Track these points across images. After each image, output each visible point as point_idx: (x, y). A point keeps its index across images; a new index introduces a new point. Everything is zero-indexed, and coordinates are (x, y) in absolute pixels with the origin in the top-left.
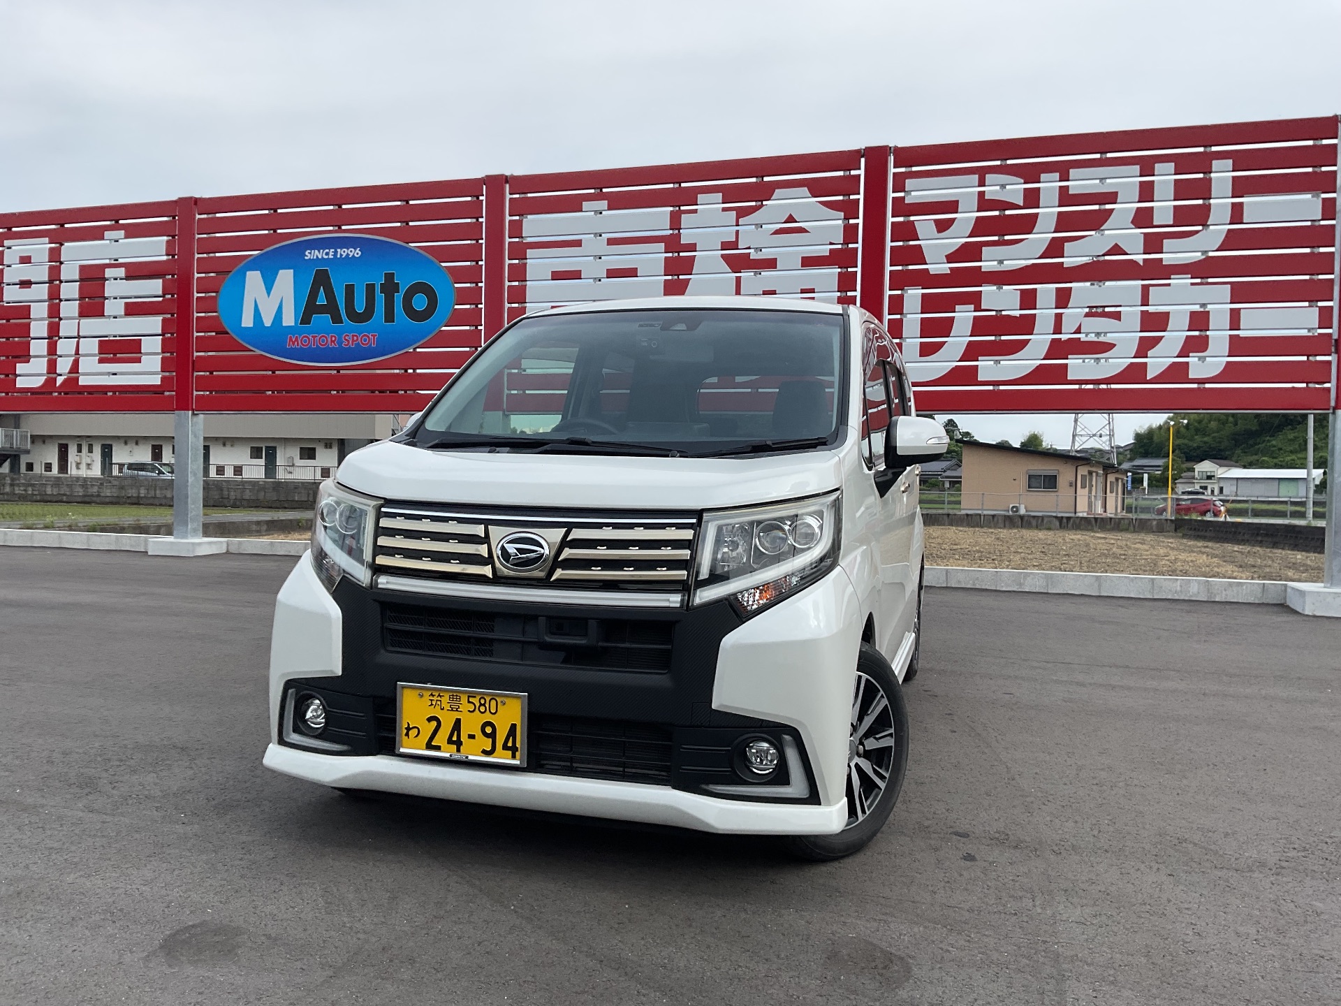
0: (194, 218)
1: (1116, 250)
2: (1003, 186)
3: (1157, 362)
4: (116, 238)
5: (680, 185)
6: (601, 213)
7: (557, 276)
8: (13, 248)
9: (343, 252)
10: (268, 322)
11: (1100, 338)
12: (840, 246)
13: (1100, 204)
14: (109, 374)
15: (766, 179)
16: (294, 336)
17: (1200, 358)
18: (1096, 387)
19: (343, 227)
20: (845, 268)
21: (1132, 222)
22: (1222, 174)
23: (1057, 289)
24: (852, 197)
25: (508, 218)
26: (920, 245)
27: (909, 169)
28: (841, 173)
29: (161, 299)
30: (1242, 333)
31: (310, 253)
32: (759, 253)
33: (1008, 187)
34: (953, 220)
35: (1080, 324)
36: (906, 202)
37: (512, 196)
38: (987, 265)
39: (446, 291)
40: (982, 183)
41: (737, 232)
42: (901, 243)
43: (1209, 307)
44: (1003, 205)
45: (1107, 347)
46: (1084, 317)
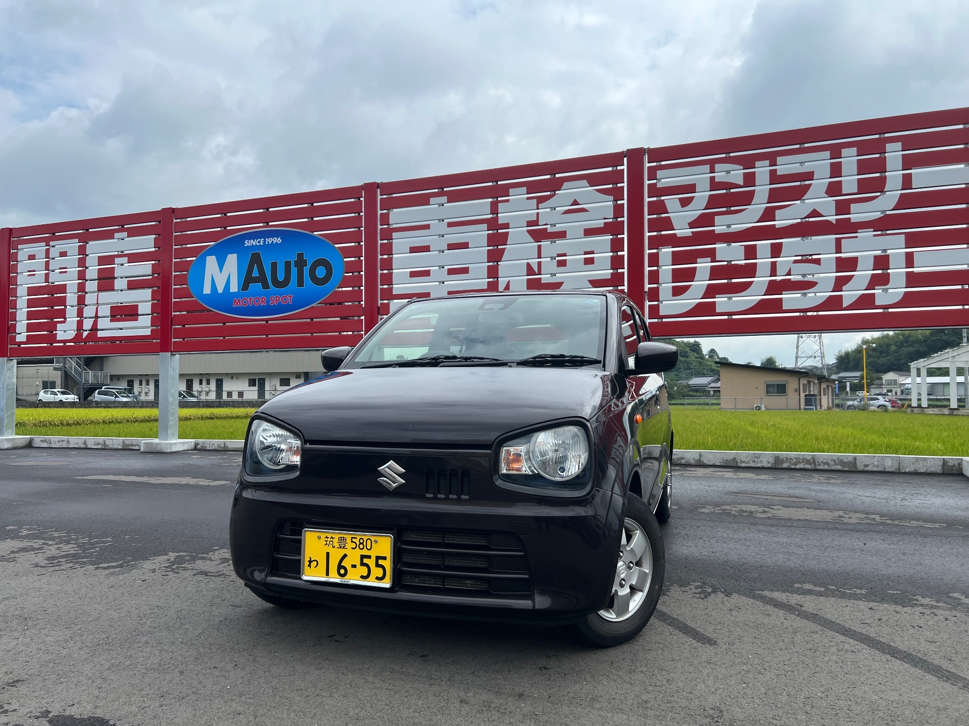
0: (172, 222)
1: (815, 213)
2: (728, 172)
3: (850, 294)
4: (122, 237)
5: (497, 183)
6: (443, 205)
7: (413, 250)
8: (56, 246)
9: (269, 241)
10: (220, 290)
11: (806, 278)
12: (611, 220)
13: (801, 181)
14: (117, 329)
15: (557, 176)
16: (237, 299)
17: (883, 290)
18: (805, 314)
19: (270, 224)
20: (615, 235)
21: (826, 193)
22: (894, 154)
23: (772, 244)
24: (619, 185)
25: (379, 212)
26: (669, 217)
27: (658, 164)
28: (610, 169)
29: (151, 277)
30: (915, 270)
31: (248, 242)
32: (554, 227)
33: (731, 172)
34: (693, 197)
35: (790, 269)
36: (658, 187)
37: (382, 197)
38: (719, 229)
39: (339, 263)
40: (712, 171)
41: (538, 214)
42: (655, 216)
43: (889, 252)
44: (729, 186)
45: (810, 285)
46: (793, 263)
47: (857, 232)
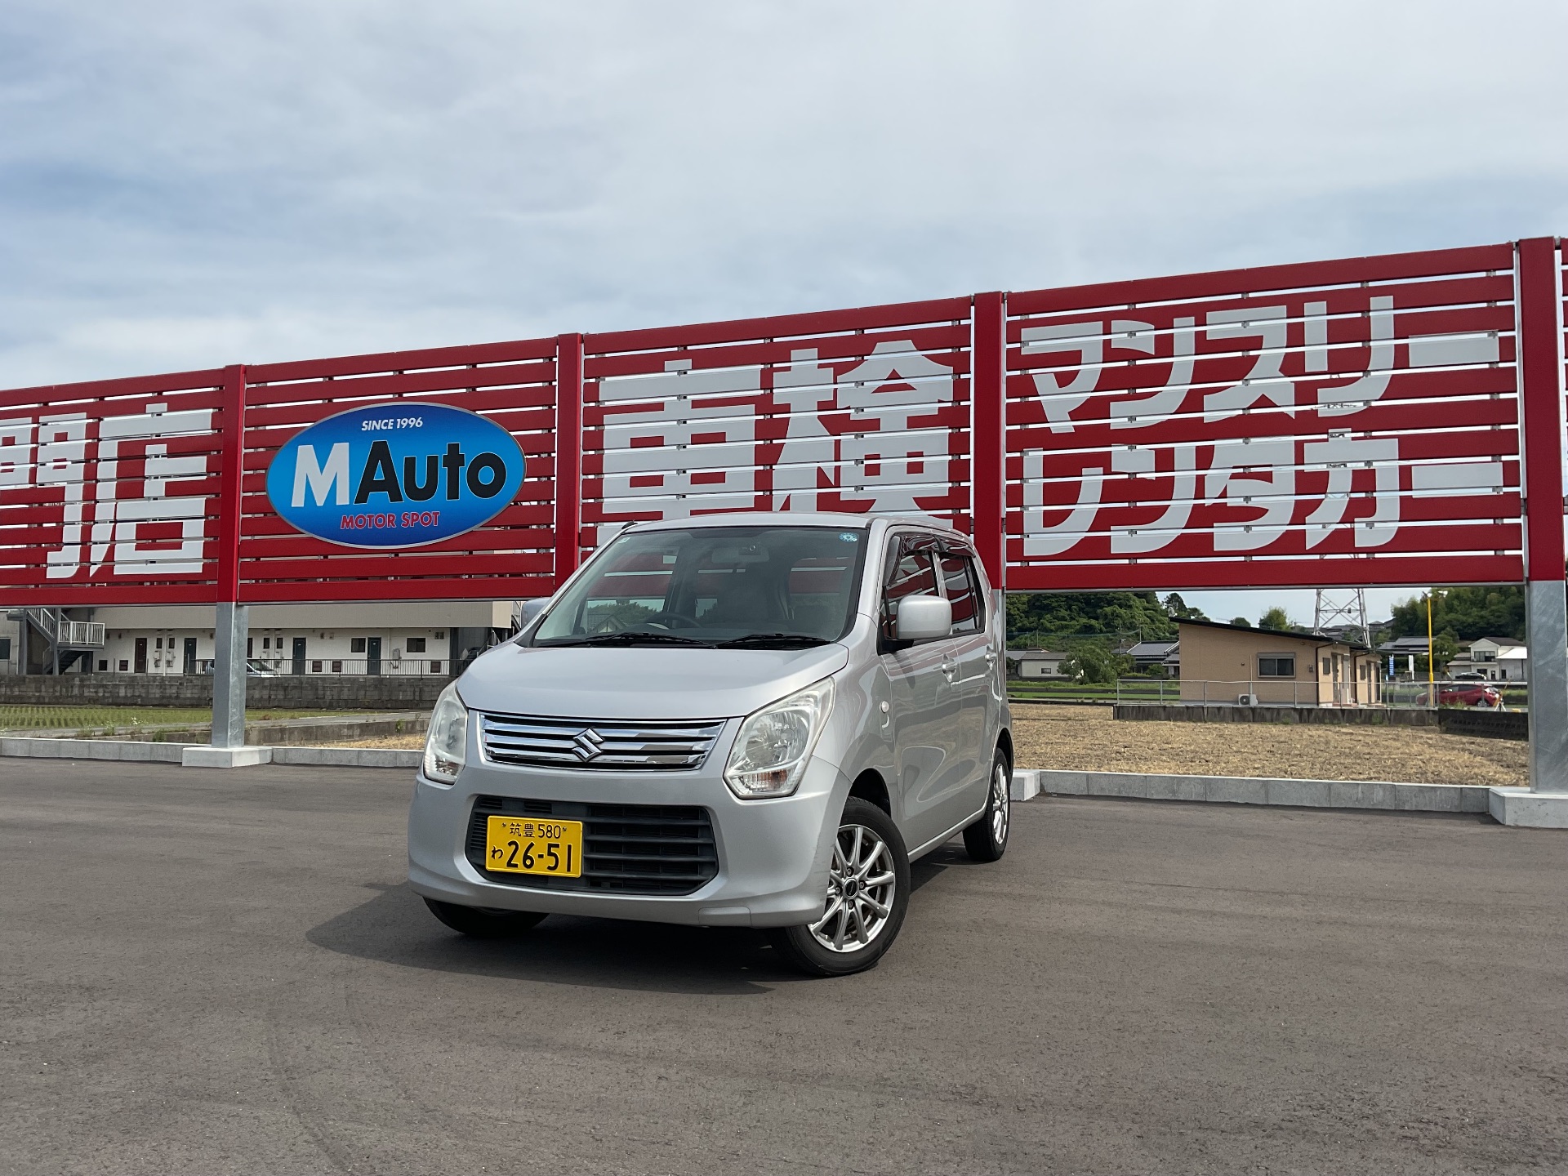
0: (243, 389)
1: (1264, 401)
2: (1132, 334)
3: (1315, 531)
4: (158, 411)
5: (772, 341)
6: (685, 373)
7: (636, 443)
8: (50, 424)
9: (403, 422)
10: (320, 502)
11: (1250, 502)
12: (950, 404)
13: (1243, 350)
14: (147, 562)
15: (866, 332)
16: (348, 516)
17: (1368, 524)
18: (1248, 559)
19: (405, 395)
20: (956, 428)
21: (1281, 370)
22: (1382, 313)
23: (1197, 448)
24: (962, 349)
25: (583, 381)
26: (1040, 401)
27: (1025, 317)
28: (949, 324)
29: (204, 478)
30: (1415, 494)
31: (368, 424)
32: (861, 413)
33: (1137, 334)
34: (1078, 371)
35: (1225, 487)
36: (1022, 354)
37: (588, 357)
38: (1116, 422)
39: (514, 462)
40: (1107, 331)
41: (836, 390)
42: (1018, 400)
43: (1375, 464)
44: (1132, 355)
45: (1258, 513)
46: (1230, 479)
47: (1327, 433)
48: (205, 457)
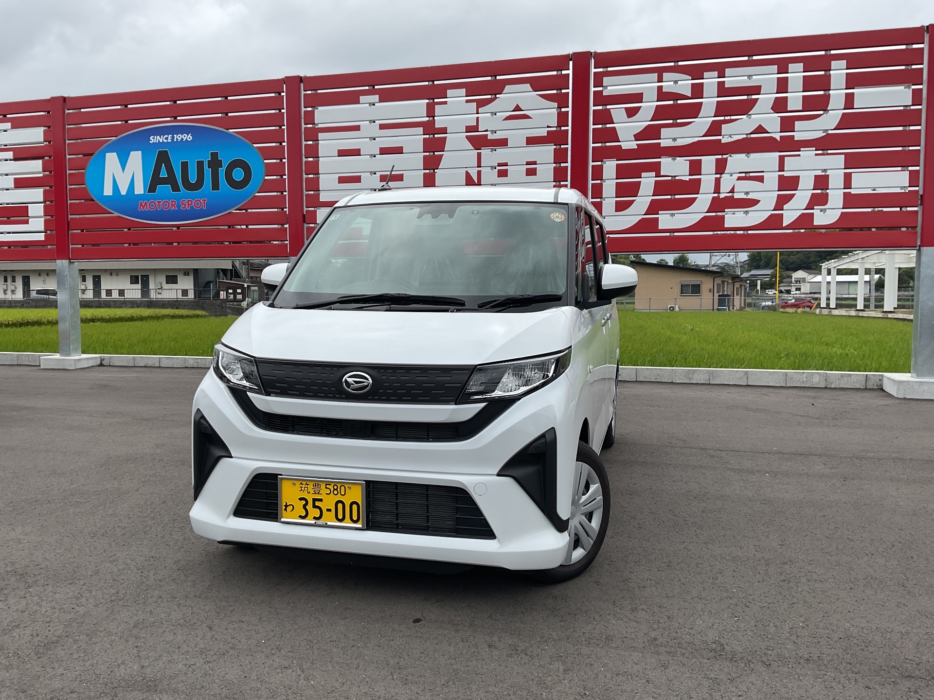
0: (64, 113)
1: (760, 129)
2: (676, 82)
3: (789, 215)
4: (5, 128)
5: (433, 83)
6: (374, 105)
7: (342, 153)
9: (178, 137)
10: (123, 192)
11: (748, 196)
12: (555, 129)
13: (748, 95)
14: (5, 233)
15: (498, 78)
16: (143, 201)
17: (822, 210)
18: (745, 232)
19: (178, 118)
20: (559, 145)
21: (772, 109)
22: (839, 72)
23: (716, 159)
24: (563, 91)
25: (304, 109)
26: (614, 128)
28: (555, 73)
29: (41, 175)
30: (853, 191)
31: (154, 138)
32: (494, 134)
33: (679, 82)
34: (640, 107)
35: (733, 188)
36: (604, 95)
37: (305, 92)
38: (664, 143)
39: (258, 166)
40: (660, 80)
41: (478, 118)
42: (600, 126)
43: (829, 172)
44: (676, 96)
45: (753, 203)
46: (737, 180)
47: (800, 151)
48: (40, 161)
